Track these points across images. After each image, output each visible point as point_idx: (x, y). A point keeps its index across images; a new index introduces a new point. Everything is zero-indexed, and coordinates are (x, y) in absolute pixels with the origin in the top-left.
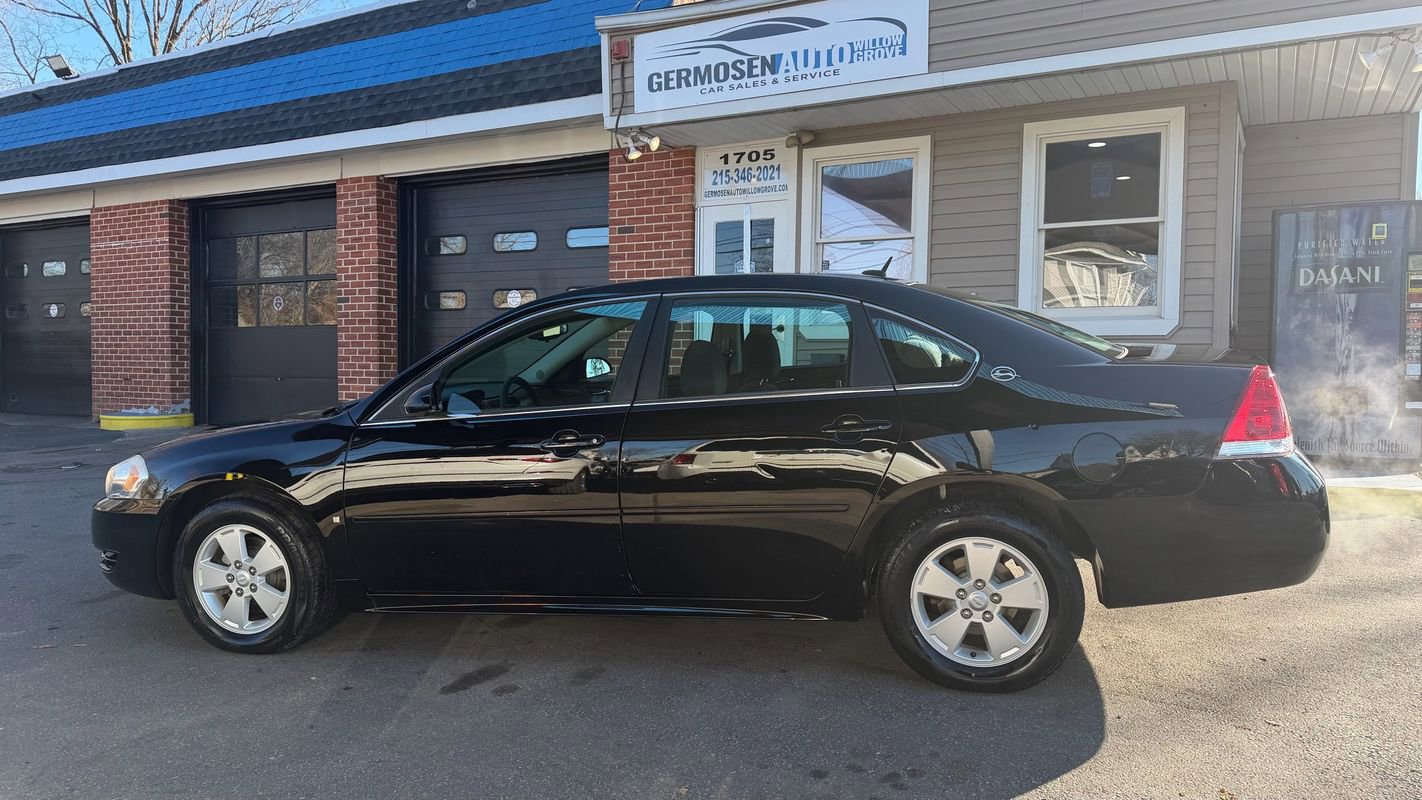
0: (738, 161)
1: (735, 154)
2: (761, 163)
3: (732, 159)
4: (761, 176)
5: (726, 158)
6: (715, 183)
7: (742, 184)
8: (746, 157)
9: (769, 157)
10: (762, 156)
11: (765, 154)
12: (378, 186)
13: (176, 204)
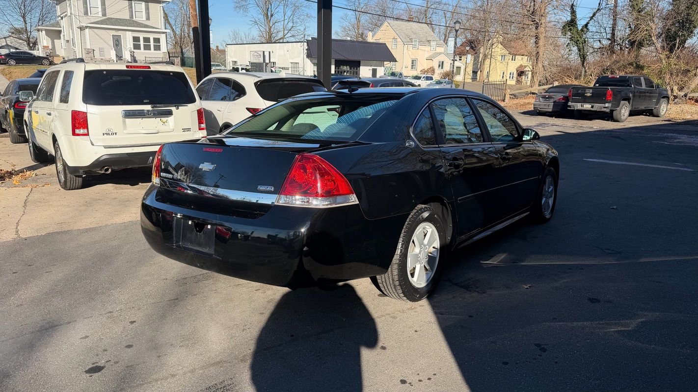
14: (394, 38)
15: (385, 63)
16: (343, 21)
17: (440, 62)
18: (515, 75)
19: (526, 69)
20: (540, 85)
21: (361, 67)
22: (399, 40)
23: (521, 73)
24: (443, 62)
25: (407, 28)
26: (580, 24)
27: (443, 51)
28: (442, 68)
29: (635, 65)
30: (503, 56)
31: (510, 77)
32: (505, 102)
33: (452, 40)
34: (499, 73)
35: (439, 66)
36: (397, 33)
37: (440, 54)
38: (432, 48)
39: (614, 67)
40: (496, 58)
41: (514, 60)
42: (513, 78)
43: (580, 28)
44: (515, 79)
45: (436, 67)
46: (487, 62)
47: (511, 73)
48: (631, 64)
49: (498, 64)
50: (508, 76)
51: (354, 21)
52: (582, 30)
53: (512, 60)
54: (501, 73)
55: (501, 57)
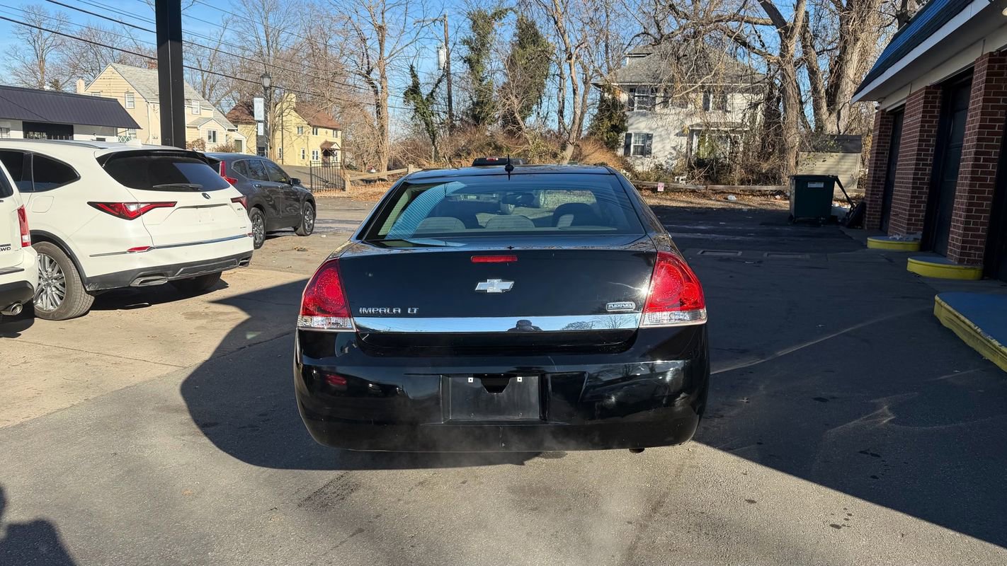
12: (990, 61)
13: (929, 90)
14: (128, 92)
15: (120, 130)
16: (12, 58)
17: (209, 132)
18: (320, 155)
19: (334, 147)
20: (389, 169)
21: (74, 135)
22: (137, 95)
23: (327, 152)
24: (214, 133)
25: (149, 77)
26: (425, 91)
27: (212, 117)
28: (214, 141)
29: (493, 146)
30: (300, 128)
31: (313, 157)
32: (346, 192)
33: (260, 102)
34: (297, 151)
35: (210, 137)
36: (132, 83)
37: (210, 119)
38: (195, 110)
39: (470, 148)
40: (289, 130)
41: (316, 134)
42: (317, 159)
43: (425, 97)
44: (320, 160)
45: (206, 139)
46: (278, 135)
47: (314, 152)
48: (489, 145)
49: (294, 138)
50: (311, 155)
51: (30, 57)
52: (427, 99)
53: (313, 134)
54: (300, 152)
55: (297, 129)
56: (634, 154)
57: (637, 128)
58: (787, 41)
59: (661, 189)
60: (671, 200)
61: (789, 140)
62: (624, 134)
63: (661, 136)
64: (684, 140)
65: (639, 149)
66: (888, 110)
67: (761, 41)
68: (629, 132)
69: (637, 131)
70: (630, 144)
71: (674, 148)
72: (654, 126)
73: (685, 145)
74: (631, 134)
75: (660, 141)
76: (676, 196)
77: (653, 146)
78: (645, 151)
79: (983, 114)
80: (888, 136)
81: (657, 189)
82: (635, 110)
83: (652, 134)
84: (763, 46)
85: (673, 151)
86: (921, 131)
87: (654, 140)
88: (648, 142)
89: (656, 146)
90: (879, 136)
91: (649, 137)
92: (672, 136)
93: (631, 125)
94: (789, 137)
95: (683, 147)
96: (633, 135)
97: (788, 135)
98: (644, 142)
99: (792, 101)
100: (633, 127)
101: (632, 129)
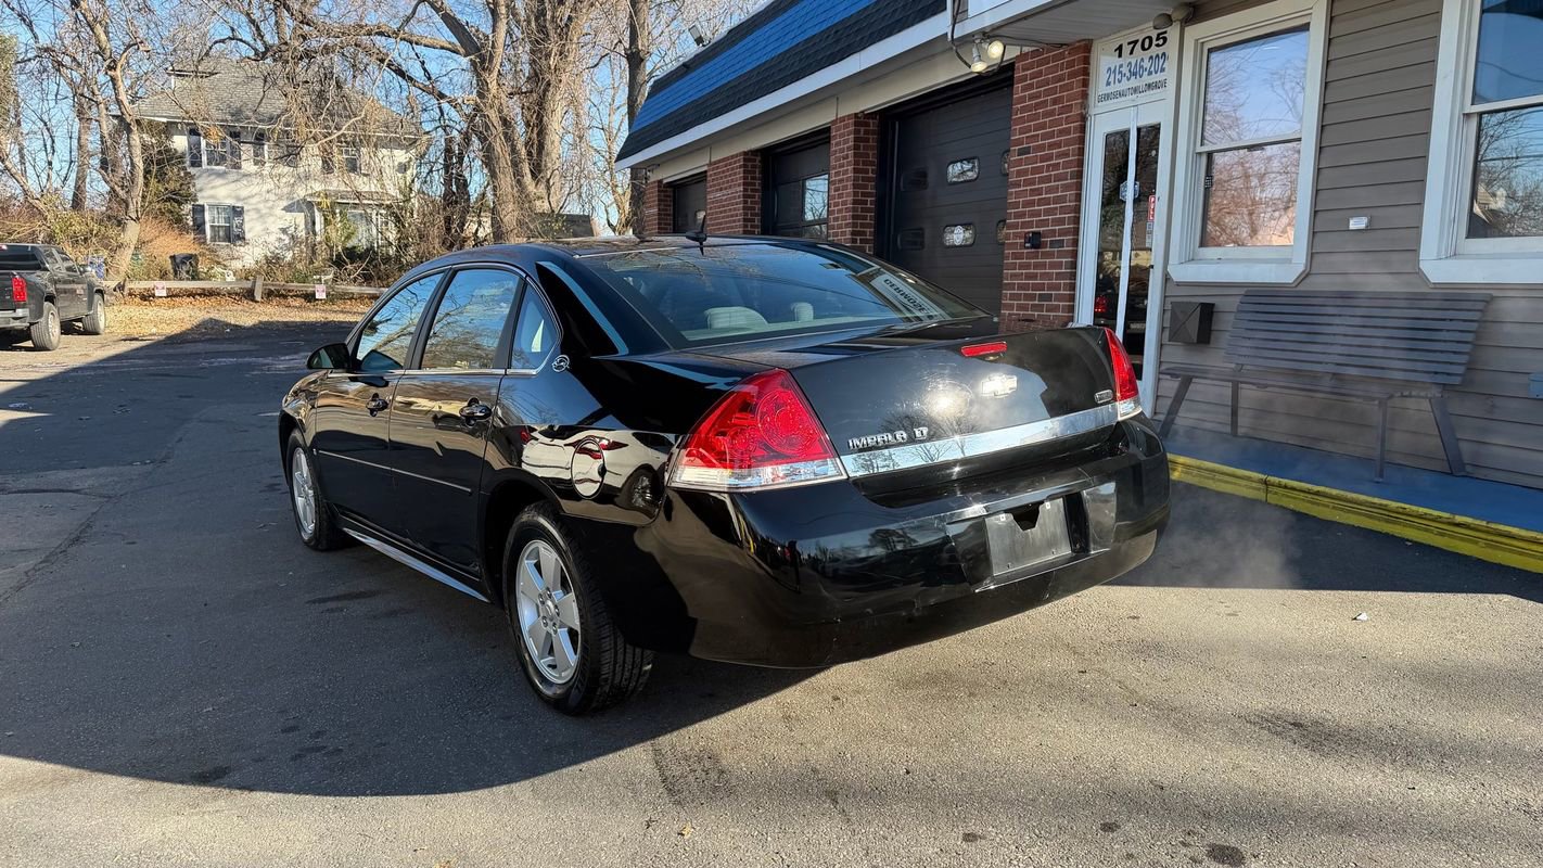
0: (1131, 53)
1: (1129, 43)
2: (1154, 51)
3: (1126, 49)
4: (1152, 69)
5: (1120, 49)
6: (1108, 84)
7: (1134, 82)
8: (1139, 45)
9: (1161, 42)
10: (1155, 42)
11: (1157, 39)
12: (856, 124)
13: (749, 155)
56: (213, 239)
57: (212, 197)
58: (485, 75)
59: (321, 295)
60: (342, 312)
61: (505, 220)
62: (188, 207)
63: (258, 211)
64: (300, 218)
65: (221, 233)
66: (665, 181)
67: (425, 70)
68: (200, 202)
69: (212, 201)
70: (204, 223)
71: (284, 231)
72: (244, 193)
73: (302, 226)
74: (203, 206)
75: (257, 219)
76: (348, 305)
77: (247, 227)
78: (234, 236)
79: (855, 186)
80: (669, 215)
81: (313, 295)
82: (205, 166)
83: (243, 208)
84: (429, 78)
85: (283, 237)
86: (744, 208)
87: (246, 217)
88: (237, 221)
89: (252, 227)
90: (659, 214)
91: (237, 212)
92: (278, 212)
93: (201, 190)
94: (505, 216)
95: (300, 229)
96: (207, 207)
97: (504, 212)
98: (228, 220)
99: (502, 163)
100: (205, 194)
101: (203, 197)
